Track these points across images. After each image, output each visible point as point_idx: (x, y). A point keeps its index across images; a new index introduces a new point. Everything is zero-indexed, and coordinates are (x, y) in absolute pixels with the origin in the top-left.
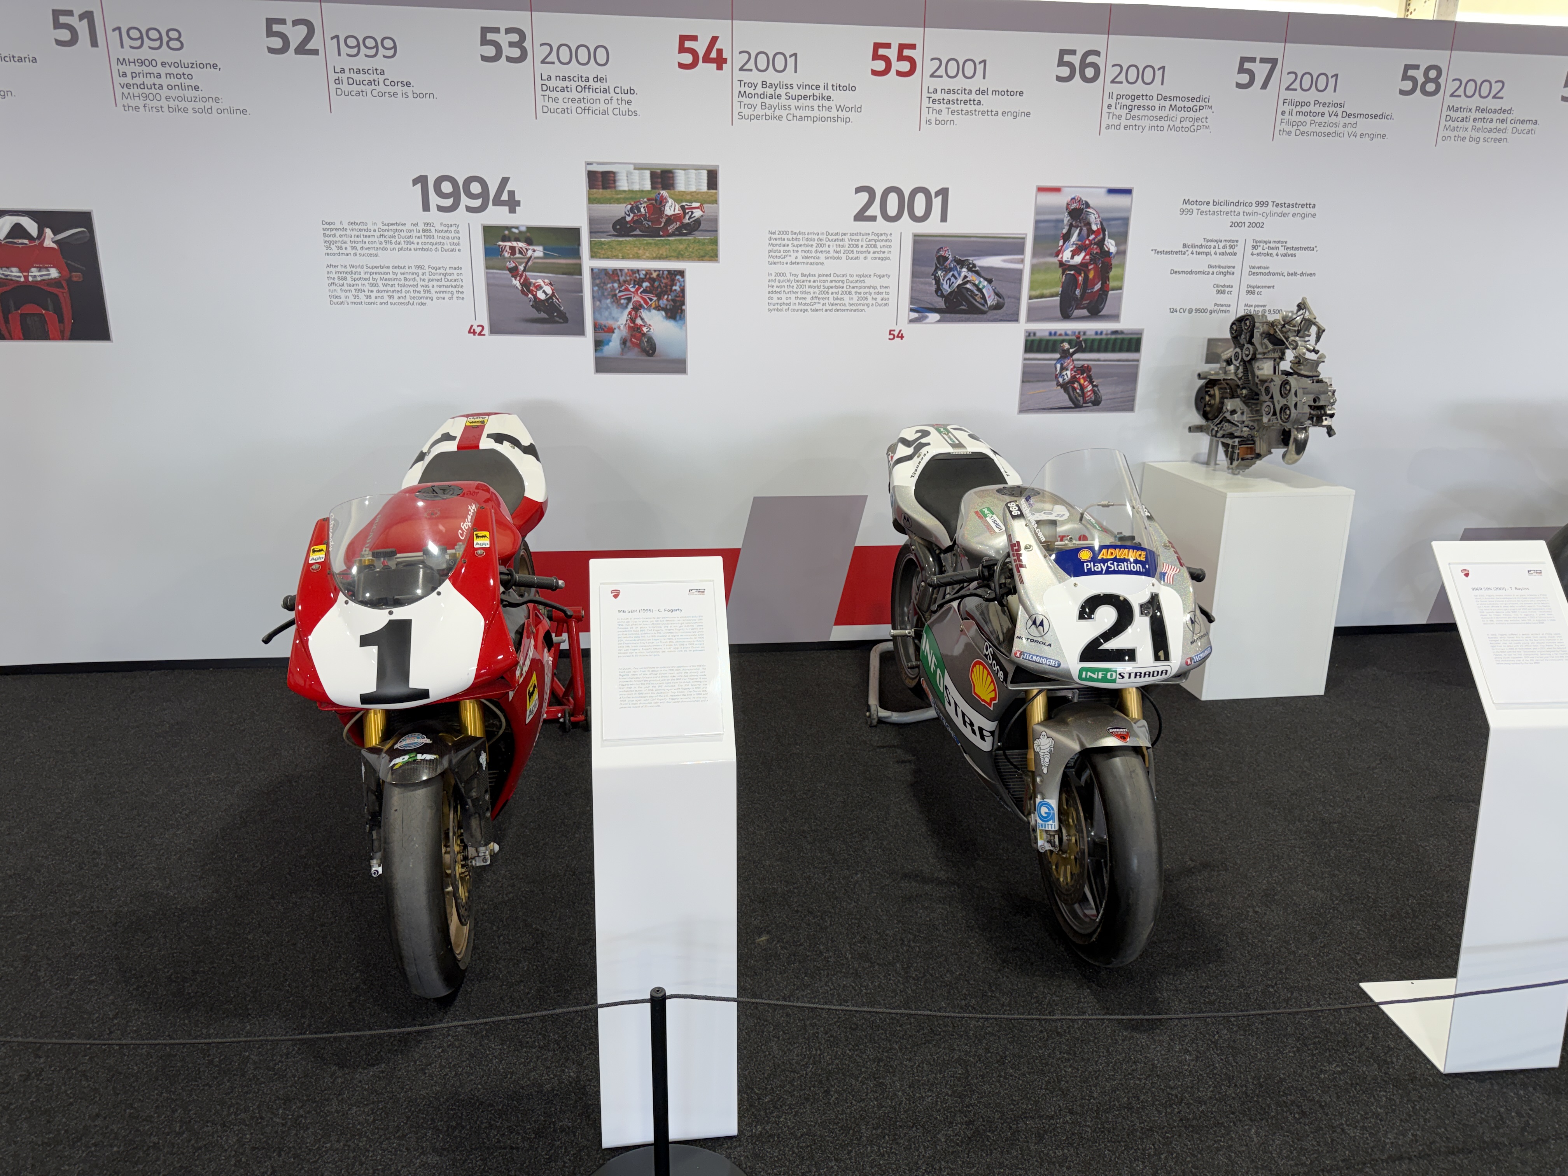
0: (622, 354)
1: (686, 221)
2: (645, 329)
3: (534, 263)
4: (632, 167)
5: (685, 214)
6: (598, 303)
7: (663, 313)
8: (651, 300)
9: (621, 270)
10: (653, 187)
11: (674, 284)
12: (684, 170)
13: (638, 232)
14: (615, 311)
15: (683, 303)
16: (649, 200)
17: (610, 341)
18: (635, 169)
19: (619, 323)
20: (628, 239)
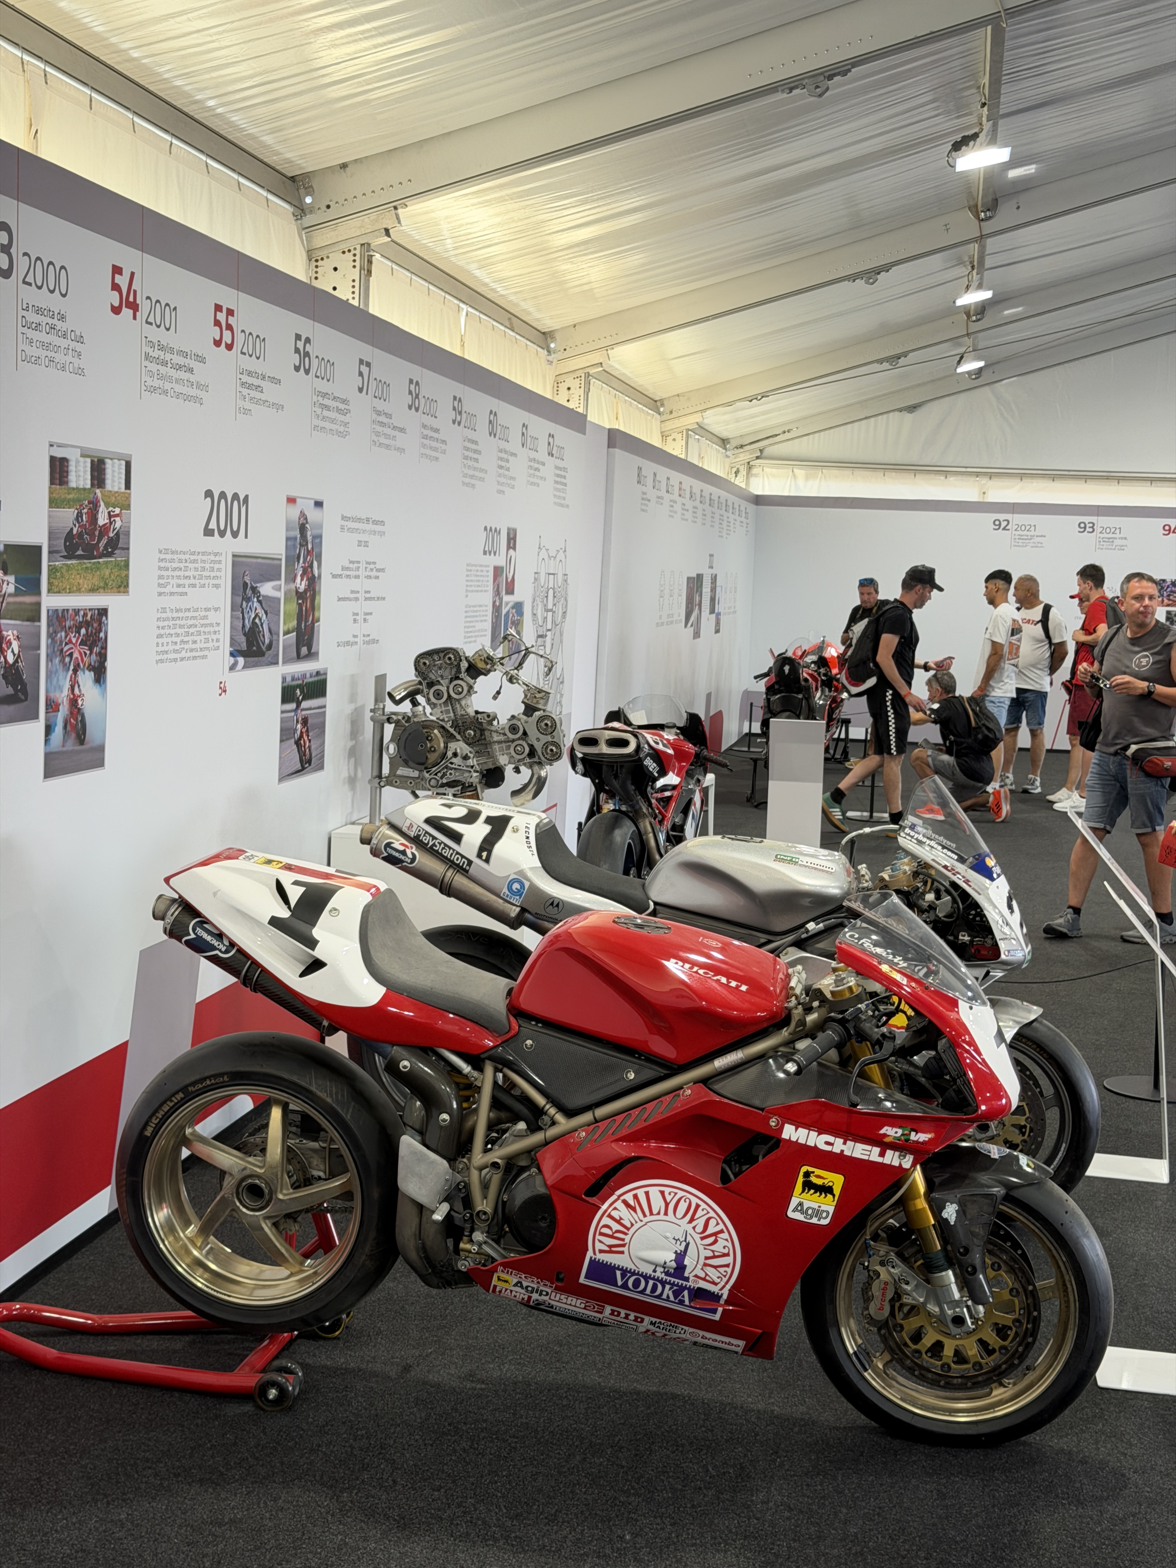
0: (63, 746)
1: (111, 535)
2: (80, 702)
3: (8, 603)
4: (79, 451)
5: (111, 523)
6: (50, 663)
7: (92, 673)
8: (85, 654)
9: (68, 610)
10: (92, 485)
11: (100, 631)
12: (111, 459)
13: (80, 552)
14: (61, 674)
15: (105, 660)
16: (89, 503)
17: (56, 725)
18: (82, 456)
19: (63, 695)
20: (74, 562)
